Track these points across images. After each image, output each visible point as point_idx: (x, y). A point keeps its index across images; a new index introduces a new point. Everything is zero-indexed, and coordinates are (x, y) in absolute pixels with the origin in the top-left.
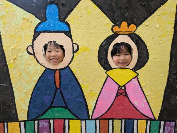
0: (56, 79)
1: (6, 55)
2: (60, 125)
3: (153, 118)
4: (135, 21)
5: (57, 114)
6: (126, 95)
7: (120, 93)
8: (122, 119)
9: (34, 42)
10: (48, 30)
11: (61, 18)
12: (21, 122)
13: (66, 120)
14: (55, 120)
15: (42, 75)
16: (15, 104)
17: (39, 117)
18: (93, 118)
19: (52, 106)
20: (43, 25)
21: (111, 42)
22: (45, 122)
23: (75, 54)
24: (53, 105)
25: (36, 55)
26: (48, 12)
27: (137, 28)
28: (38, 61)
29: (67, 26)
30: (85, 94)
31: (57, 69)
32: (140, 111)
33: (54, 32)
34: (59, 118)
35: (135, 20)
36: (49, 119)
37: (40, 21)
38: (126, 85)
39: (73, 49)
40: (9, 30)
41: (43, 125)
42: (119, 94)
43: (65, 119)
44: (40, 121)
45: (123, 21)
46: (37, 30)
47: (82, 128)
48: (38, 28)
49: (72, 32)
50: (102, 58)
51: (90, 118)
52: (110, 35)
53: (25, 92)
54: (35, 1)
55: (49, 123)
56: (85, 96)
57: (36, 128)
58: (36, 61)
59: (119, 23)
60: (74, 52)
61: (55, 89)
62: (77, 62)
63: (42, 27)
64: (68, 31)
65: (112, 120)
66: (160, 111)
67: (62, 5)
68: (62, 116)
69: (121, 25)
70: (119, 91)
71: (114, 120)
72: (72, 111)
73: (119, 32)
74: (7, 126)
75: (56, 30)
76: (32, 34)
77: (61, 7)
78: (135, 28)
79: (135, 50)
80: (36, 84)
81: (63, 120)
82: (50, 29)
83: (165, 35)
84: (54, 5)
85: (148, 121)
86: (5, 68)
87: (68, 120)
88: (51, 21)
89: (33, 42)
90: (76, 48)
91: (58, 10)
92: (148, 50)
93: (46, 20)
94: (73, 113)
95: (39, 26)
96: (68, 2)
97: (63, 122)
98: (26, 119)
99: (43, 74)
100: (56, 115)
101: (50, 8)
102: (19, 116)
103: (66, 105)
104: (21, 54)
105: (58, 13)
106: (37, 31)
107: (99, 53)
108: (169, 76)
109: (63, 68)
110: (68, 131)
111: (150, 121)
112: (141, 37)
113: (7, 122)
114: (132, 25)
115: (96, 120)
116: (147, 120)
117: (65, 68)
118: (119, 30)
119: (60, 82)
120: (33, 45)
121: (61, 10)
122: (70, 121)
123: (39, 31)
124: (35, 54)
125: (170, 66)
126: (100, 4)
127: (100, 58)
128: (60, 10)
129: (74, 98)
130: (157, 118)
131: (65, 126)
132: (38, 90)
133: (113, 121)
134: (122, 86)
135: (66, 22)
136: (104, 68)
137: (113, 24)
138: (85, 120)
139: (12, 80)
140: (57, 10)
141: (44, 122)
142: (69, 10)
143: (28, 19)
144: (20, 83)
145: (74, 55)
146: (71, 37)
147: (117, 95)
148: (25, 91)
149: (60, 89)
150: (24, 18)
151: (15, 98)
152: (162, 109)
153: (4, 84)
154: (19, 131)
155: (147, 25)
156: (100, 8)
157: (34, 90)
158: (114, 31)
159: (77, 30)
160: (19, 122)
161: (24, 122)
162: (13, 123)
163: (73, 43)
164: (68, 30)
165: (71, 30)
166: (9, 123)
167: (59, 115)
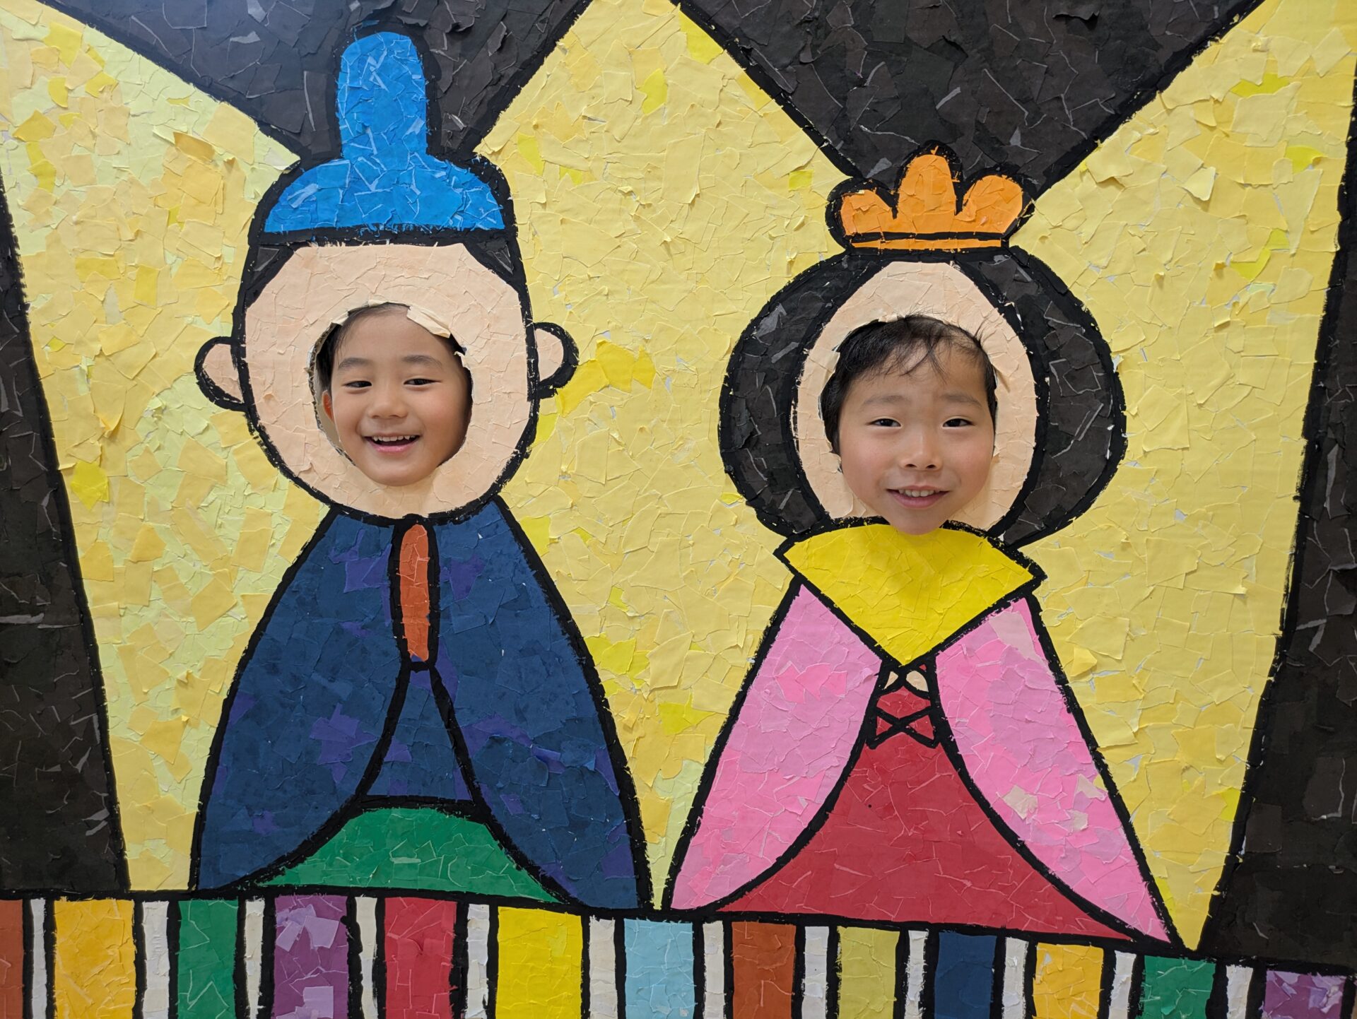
0: (403, 588)
1: (50, 407)
2: (427, 942)
3: (1162, 935)
4: (1021, 153)
5: (405, 860)
6: (943, 736)
7: (888, 718)
8: (903, 929)
9: (251, 312)
10: (349, 224)
11: (446, 129)
12: (145, 905)
13: (472, 907)
14: (387, 900)
15: (301, 559)
16: (108, 767)
17: (278, 873)
18: (675, 905)
19: (372, 792)
20: (311, 189)
21: (827, 315)
22: (319, 915)
23: (542, 402)
24: (378, 788)
25: (259, 412)
26: (352, 88)
27: (1031, 209)
28: (273, 454)
29: (489, 194)
30: (622, 715)
31: (412, 520)
32: (1054, 869)
33: (396, 239)
34: (418, 887)
35: (1016, 140)
36: (351, 894)
37: (296, 158)
38: (939, 659)
39: (533, 367)
40: (77, 223)
41: (304, 936)
42: (882, 725)
43: (463, 900)
44: (279, 900)
45: (918, 152)
46: (271, 226)
47: (593, 975)
48: (276, 210)
49: (523, 239)
50: (751, 442)
51: (657, 903)
52: (816, 260)
53: (180, 682)
54: (256, 11)
55: (343, 920)
56: (619, 731)
57: (248, 955)
58: (259, 452)
59: (883, 164)
60: (540, 390)
61: (397, 667)
62: (564, 468)
63: (307, 201)
64: (493, 235)
65: (825, 930)
66: (1217, 876)
67: (456, 32)
68: (444, 876)
69: (904, 181)
70: (884, 703)
71: (840, 929)
72: (516, 841)
73: (890, 236)
74: (49, 925)
75: (409, 222)
76: (235, 252)
77: (443, 48)
78: (1017, 208)
79: (1010, 380)
80: (262, 626)
81: (453, 905)
82: (362, 218)
83: (1261, 255)
84: (394, 36)
85: (1119, 954)
86: (45, 502)
87: (485, 908)
88: (369, 156)
89: (239, 316)
90: (551, 357)
91: (426, 74)
92: (1121, 378)
93: (336, 152)
94: (529, 856)
95: (286, 196)
96: (499, 12)
97: (453, 920)
98: (180, 882)
99: (307, 549)
100: (396, 861)
101: (362, 61)
102: (131, 854)
103: (475, 791)
104: (157, 403)
105: (421, 94)
106: (271, 234)
107: (726, 403)
108: (1293, 596)
109: (457, 512)
110: (486, 991)
111: (1132, 957)
112: (1059, 273)
113: (51, 898)
114: (988, 179)
115: (698, 917)
116: (1110, 949)
117: (474, 507)
118: (889, 225)
119: (435, 616)
120: (243, 332)
121: (447, 76)
122: (504, 913)
123: (282, 229)
124: (259, 401)
125: (1302, 513)
126: (736, 23)
127: (739, 440)
128: (439, 78)
129: (534, 741)
130: (1191, 941)
131: (465, 956)
132: (274, 669)
133: (834, 940)
134: (904, 661)
135: (484, 159)
136: (769, 517)
137: (843, 177)
138: (619, 916)
139: (91, 590)
140: (418, 77)
141: (312, 910)
142: (502, 70)
143: (211, 141)
144: (149, 614)
145: (539, 414)
146: (516, 277)
147: (868, 737)
148: (182, 675)
149: (430, 665)
150: (177, 136)
151: (111, 724)
152: (1231, 862)
153: (34, 614)
154: (132, 970)
155: (1112, 180)
156: (741, 55)
157: (242, 665)
158: (850, 230)
159: (562, 221)
160: (132, 903)
161: (164, 905)
162: (91, 903)
163: (535, 320)
164: (497, 223)
165: (520, 221)
166: (61, 905)
167: (422, 870)
